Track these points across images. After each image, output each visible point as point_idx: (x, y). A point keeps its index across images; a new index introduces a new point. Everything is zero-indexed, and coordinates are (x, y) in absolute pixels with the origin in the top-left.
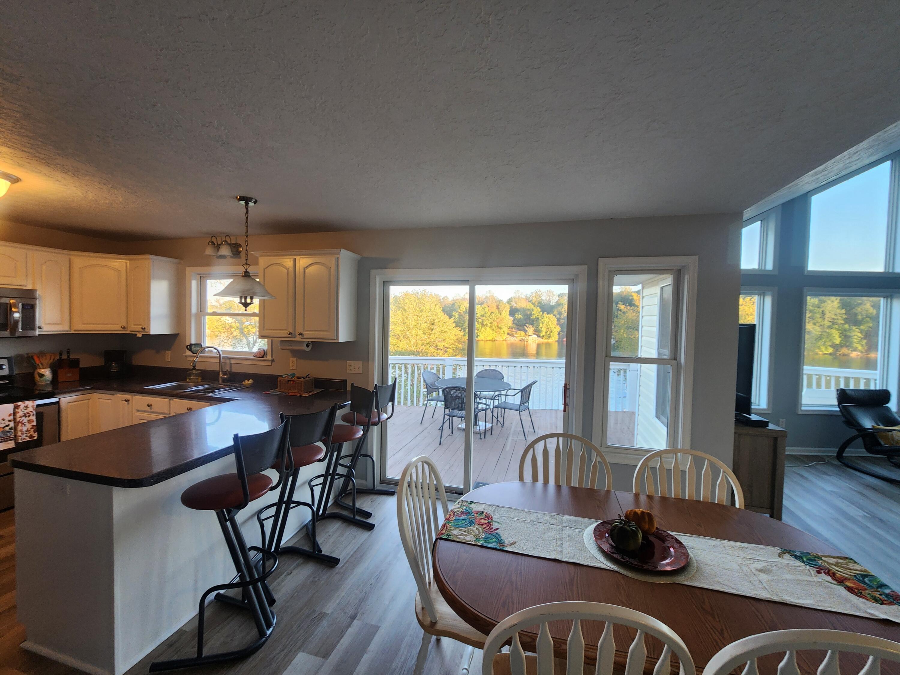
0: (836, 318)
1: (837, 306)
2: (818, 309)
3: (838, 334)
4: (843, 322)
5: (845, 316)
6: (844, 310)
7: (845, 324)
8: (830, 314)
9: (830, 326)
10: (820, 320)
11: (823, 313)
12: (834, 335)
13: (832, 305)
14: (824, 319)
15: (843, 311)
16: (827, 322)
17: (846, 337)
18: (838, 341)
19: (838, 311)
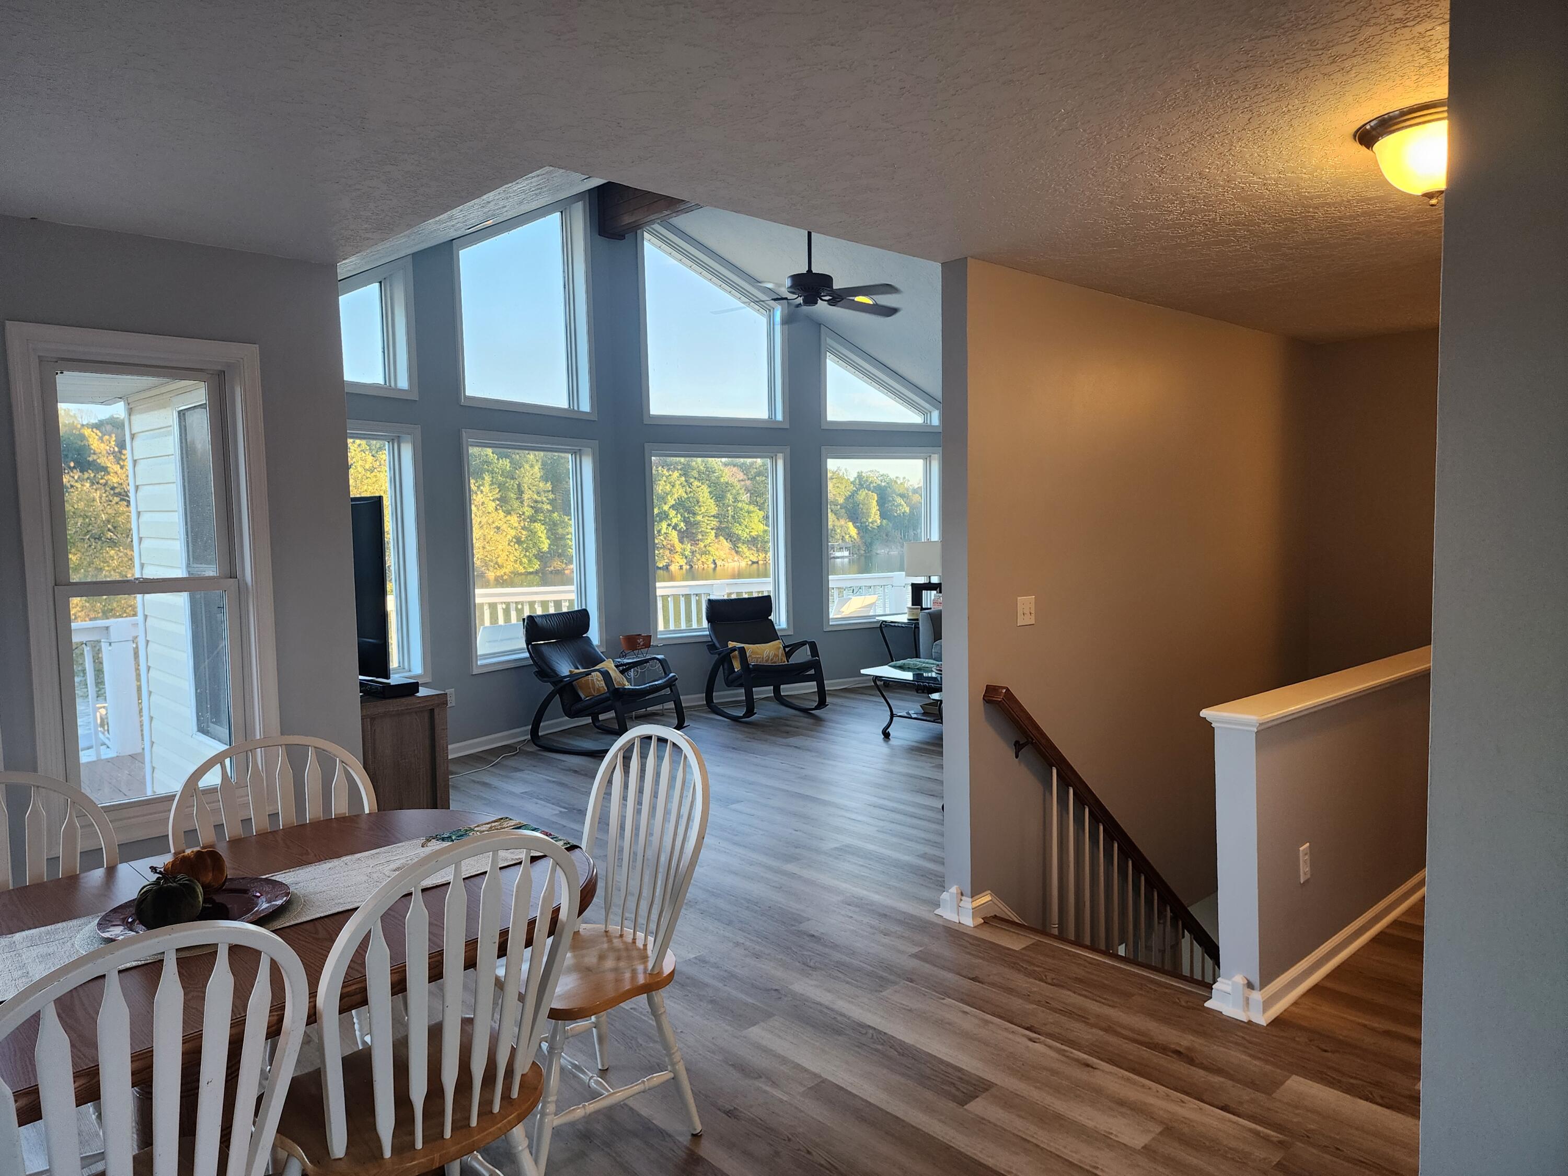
0: (539, 499)
1: (539, 475)
2: (512, 481)
3: (545, 531)
4: (549, 507)
5: (551, 496)
6: (550, 483)
7: (553, 512)
8: (530, 492)
9: (532, 516)
10: (516, 504)
11: (520, 492)
12: (540, 534)
13: (532, 472)
14: (522, 502)
15: (549, 486)
16: (527, 508)
17: (557, 539)
18: (545, 546)
19: (541, 485)
